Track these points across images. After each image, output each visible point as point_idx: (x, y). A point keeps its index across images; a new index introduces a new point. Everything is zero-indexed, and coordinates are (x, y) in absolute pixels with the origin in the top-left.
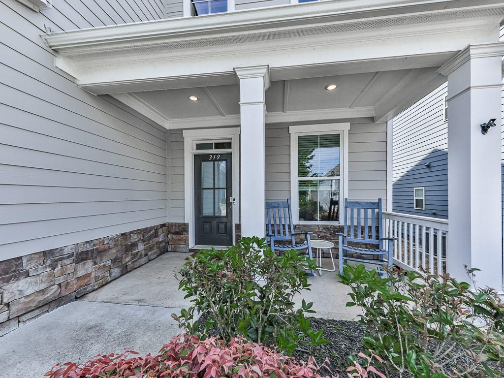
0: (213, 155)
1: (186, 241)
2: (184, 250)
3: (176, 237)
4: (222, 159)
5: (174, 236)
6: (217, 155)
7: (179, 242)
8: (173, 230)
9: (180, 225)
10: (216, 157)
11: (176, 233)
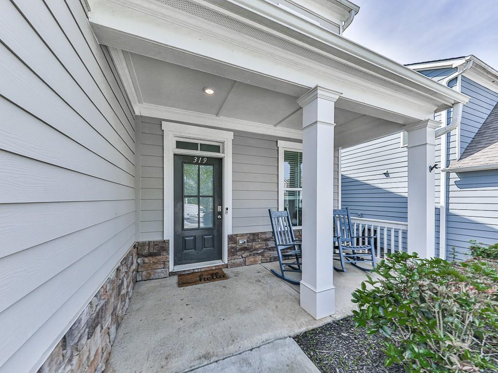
0: (198, 157)
1: (165, 263)
2: (163, 275)
3: (150, 260)
4: (209, 163)
5: (146, 260)
6: (203, 157)
7: (154, 267)
8: (146, 252)
9: (156, 244)
10: (202, 160)
11: (151, 255)
